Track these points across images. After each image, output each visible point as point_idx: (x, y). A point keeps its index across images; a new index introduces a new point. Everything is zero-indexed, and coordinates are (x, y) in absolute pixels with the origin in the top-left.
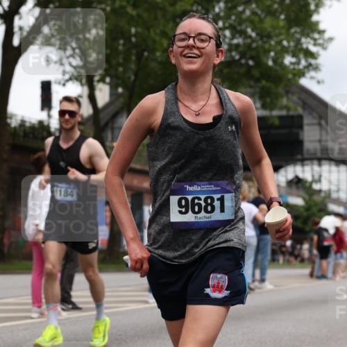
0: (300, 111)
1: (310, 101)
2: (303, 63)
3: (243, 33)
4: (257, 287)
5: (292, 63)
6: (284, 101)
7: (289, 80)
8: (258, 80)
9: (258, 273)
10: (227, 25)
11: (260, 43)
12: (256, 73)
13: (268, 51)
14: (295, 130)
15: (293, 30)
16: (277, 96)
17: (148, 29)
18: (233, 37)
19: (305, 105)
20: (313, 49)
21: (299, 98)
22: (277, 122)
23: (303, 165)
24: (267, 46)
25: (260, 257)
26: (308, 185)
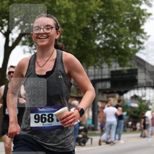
0: (136, 67)
1: (141, 62)
2: (137, 46)
3: (110, 36)
4: (117, 143)
5: (132, 47)
6: (129, 63)
7: (131, 54)
8: (117, 55)
9: (117, 136)
10: (103, 32)
11: (118, 39)
12: (116, 52)
13: (122, 43)
14: (134, 75)
15: (133, 33)
16: (126, 61)
17: (68, 36)
18: (106, 37)
19: (138, 64)
20: (141, 40)
21: (136, 61)
22: (126, 72)
23: (138, 90)
24: (121, 40)
25: (118, 130)
26: (140, 98)
